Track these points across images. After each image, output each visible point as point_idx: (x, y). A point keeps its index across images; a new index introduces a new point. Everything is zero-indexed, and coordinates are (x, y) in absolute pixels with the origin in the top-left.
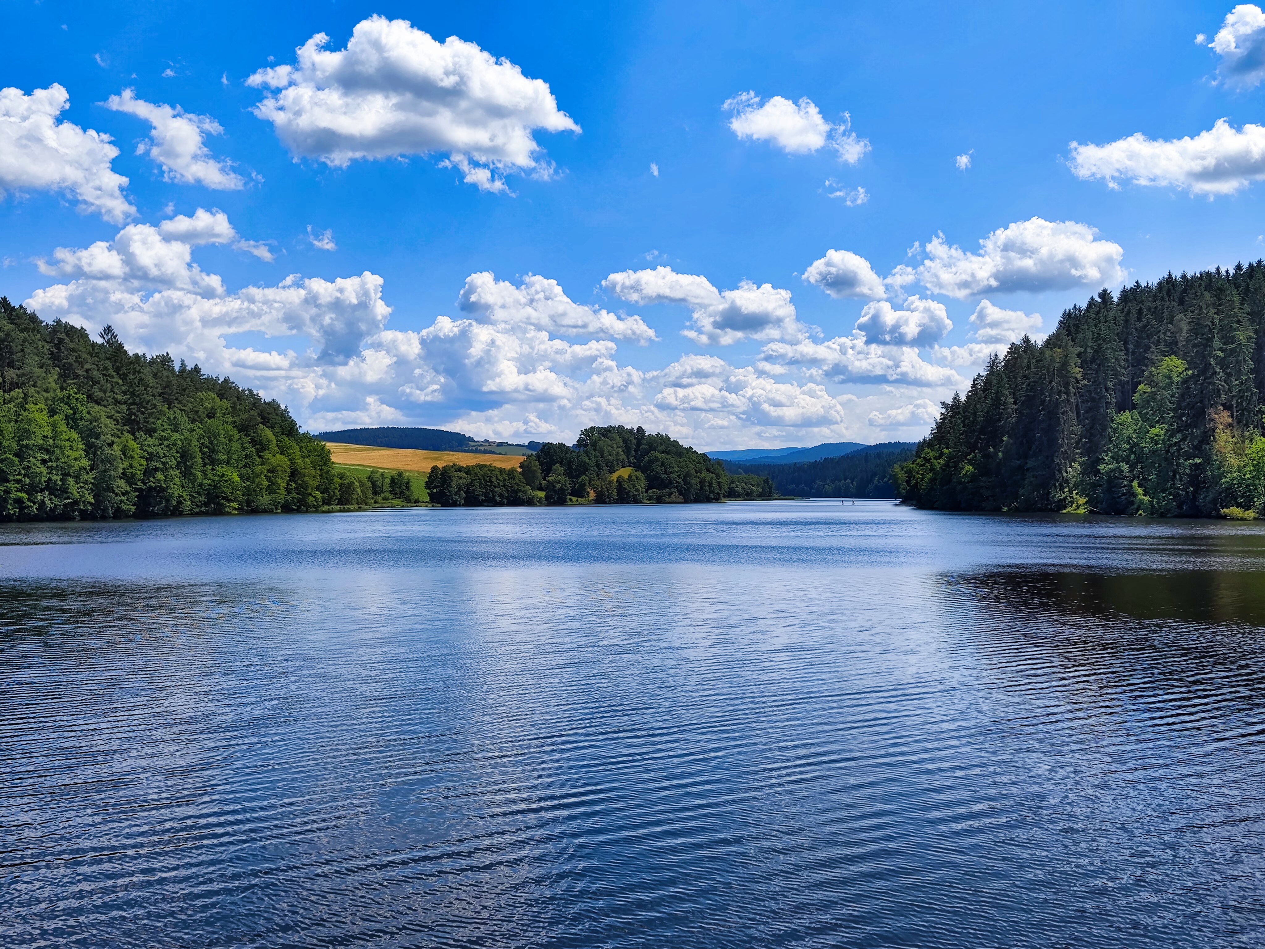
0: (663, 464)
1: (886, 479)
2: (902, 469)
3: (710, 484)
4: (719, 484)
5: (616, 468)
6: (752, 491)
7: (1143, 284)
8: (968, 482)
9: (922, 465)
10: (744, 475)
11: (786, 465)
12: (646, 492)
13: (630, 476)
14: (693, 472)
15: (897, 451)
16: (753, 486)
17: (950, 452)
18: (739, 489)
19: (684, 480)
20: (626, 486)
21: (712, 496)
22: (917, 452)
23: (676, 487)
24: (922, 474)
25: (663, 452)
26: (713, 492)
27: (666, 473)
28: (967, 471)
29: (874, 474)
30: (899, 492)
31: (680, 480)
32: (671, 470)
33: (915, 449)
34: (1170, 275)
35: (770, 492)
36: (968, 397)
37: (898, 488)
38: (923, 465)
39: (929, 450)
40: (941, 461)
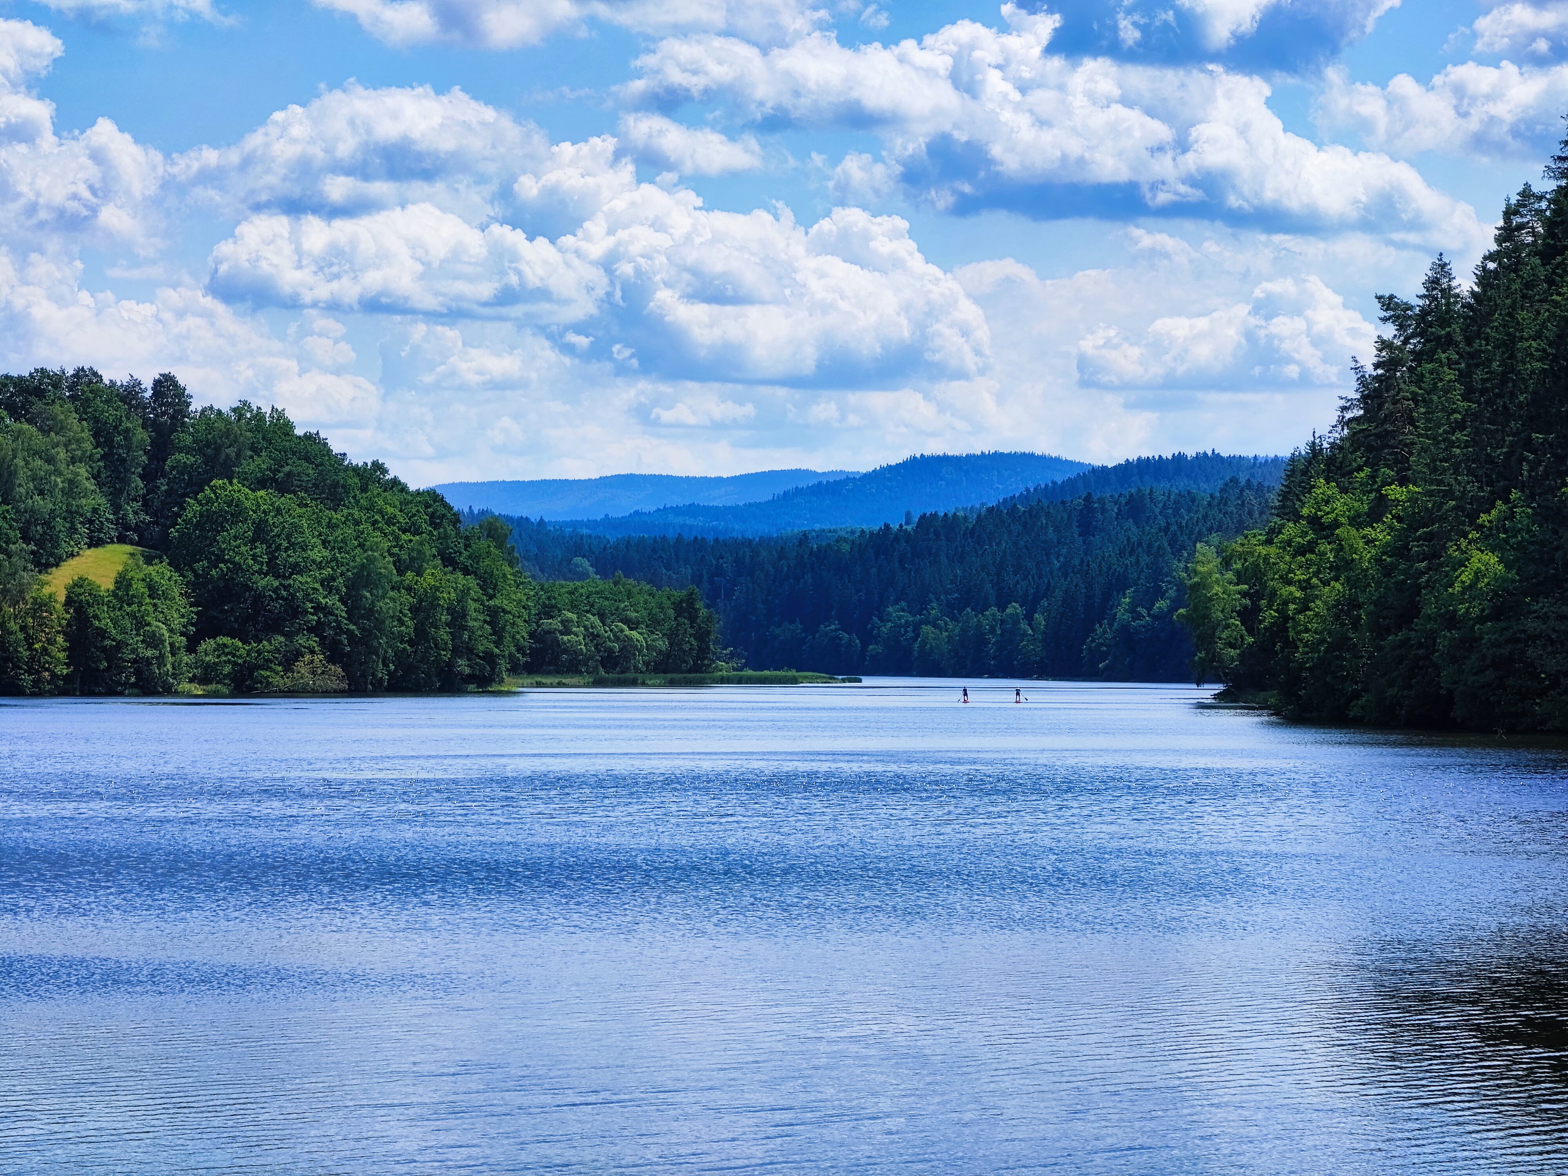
0: (261, 532)
1: (1161, 604)
2: (1226, 563)
3: (458, 617)
4: (494, 616)
5: (65, 548)
6: (628, 648)
8: (1481, 619)
9: (1301, 551)
10: (595, 582)
11: (765, 542)
12: (191, 648)
13: (123, 582)
14: (385, 566)
15: (1206, 489)
16: (633, 625)
17: (1413, 500)
18: (576, 639)
19: (351, 600)
20: (105, 623)
21: (463, 666)
22: (1285, 496)
23: (316, 630)
24: (1305, 586)
25: (261, 483)
26: (468, 651)
27: (273, 569)
28: (1478, 575)
29: (1119, 584)
30: (1214, 657)
31: (331, 601)
32: (294, 557)
33: (1276, 483)
35: (703, 651)
36: (1485, 278)
37: (1208, 639)
38: (1310, 548)
39: (1332, 489)
40: (1380, 534)
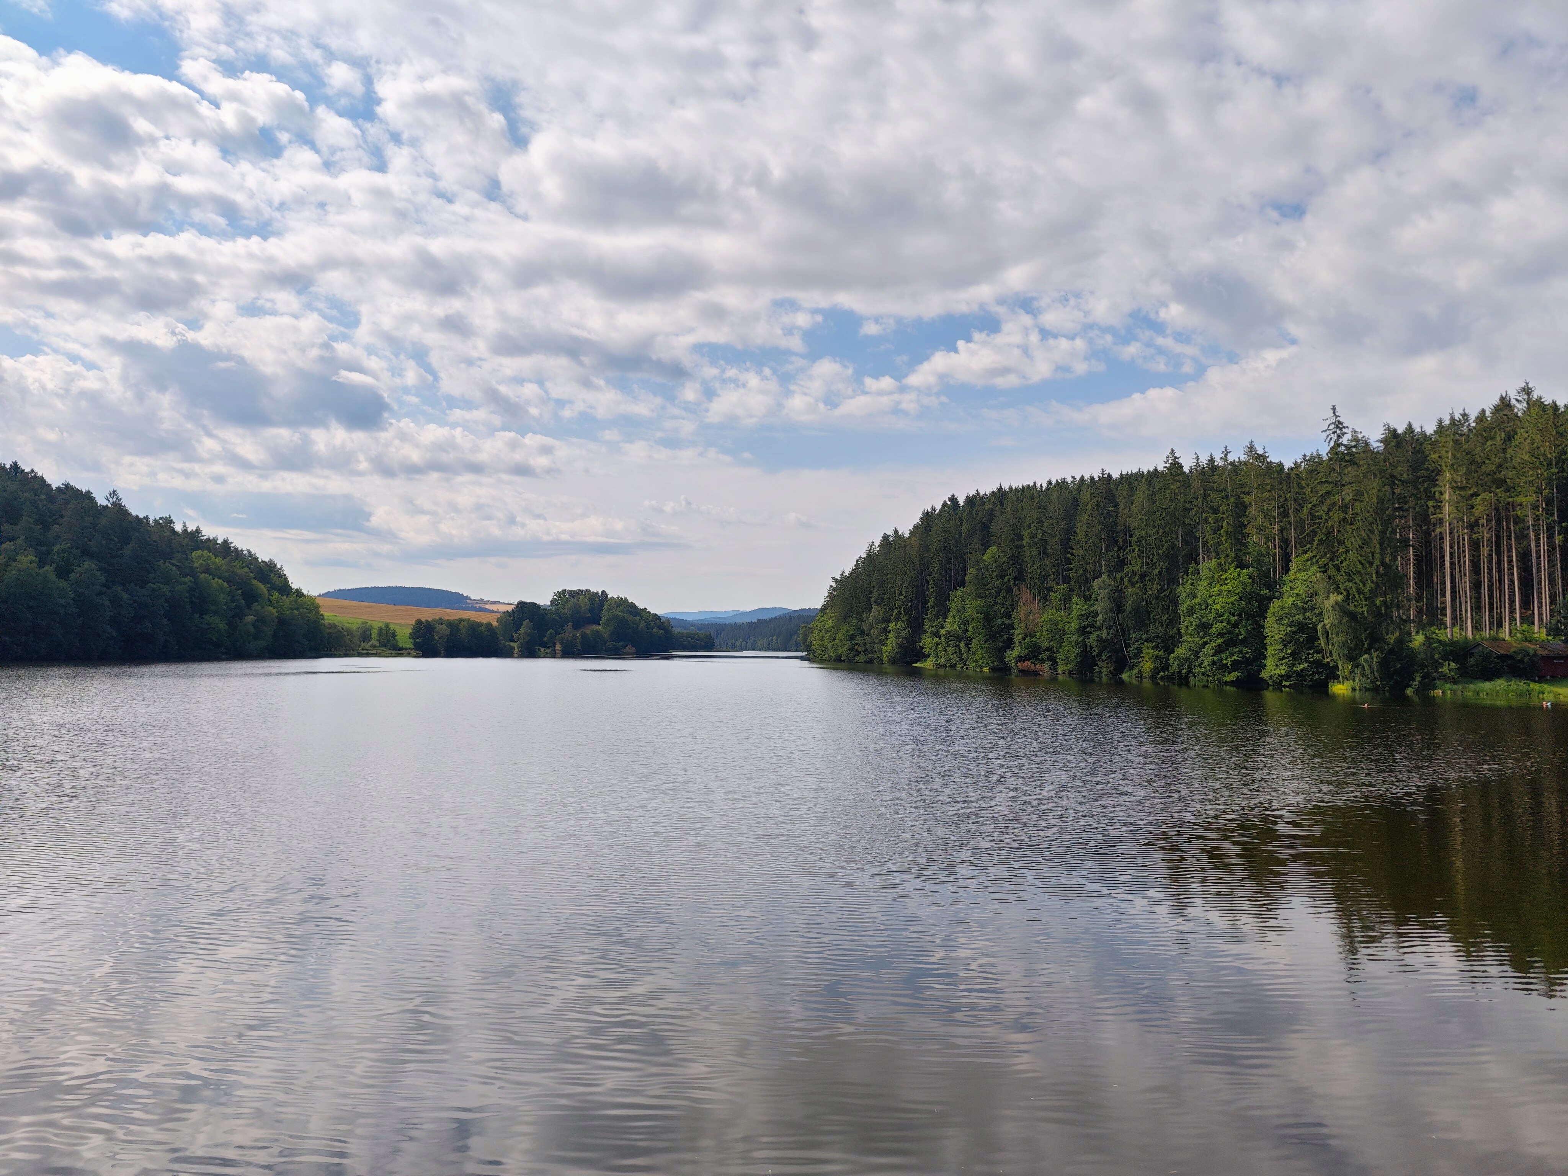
7: (982, 493)
14: (645, 628)
16: (698, 640)
31: (634, 635)
34: (1001, 486)
36: (851, 574)
39: (823, 615)
40: (829, 623)
